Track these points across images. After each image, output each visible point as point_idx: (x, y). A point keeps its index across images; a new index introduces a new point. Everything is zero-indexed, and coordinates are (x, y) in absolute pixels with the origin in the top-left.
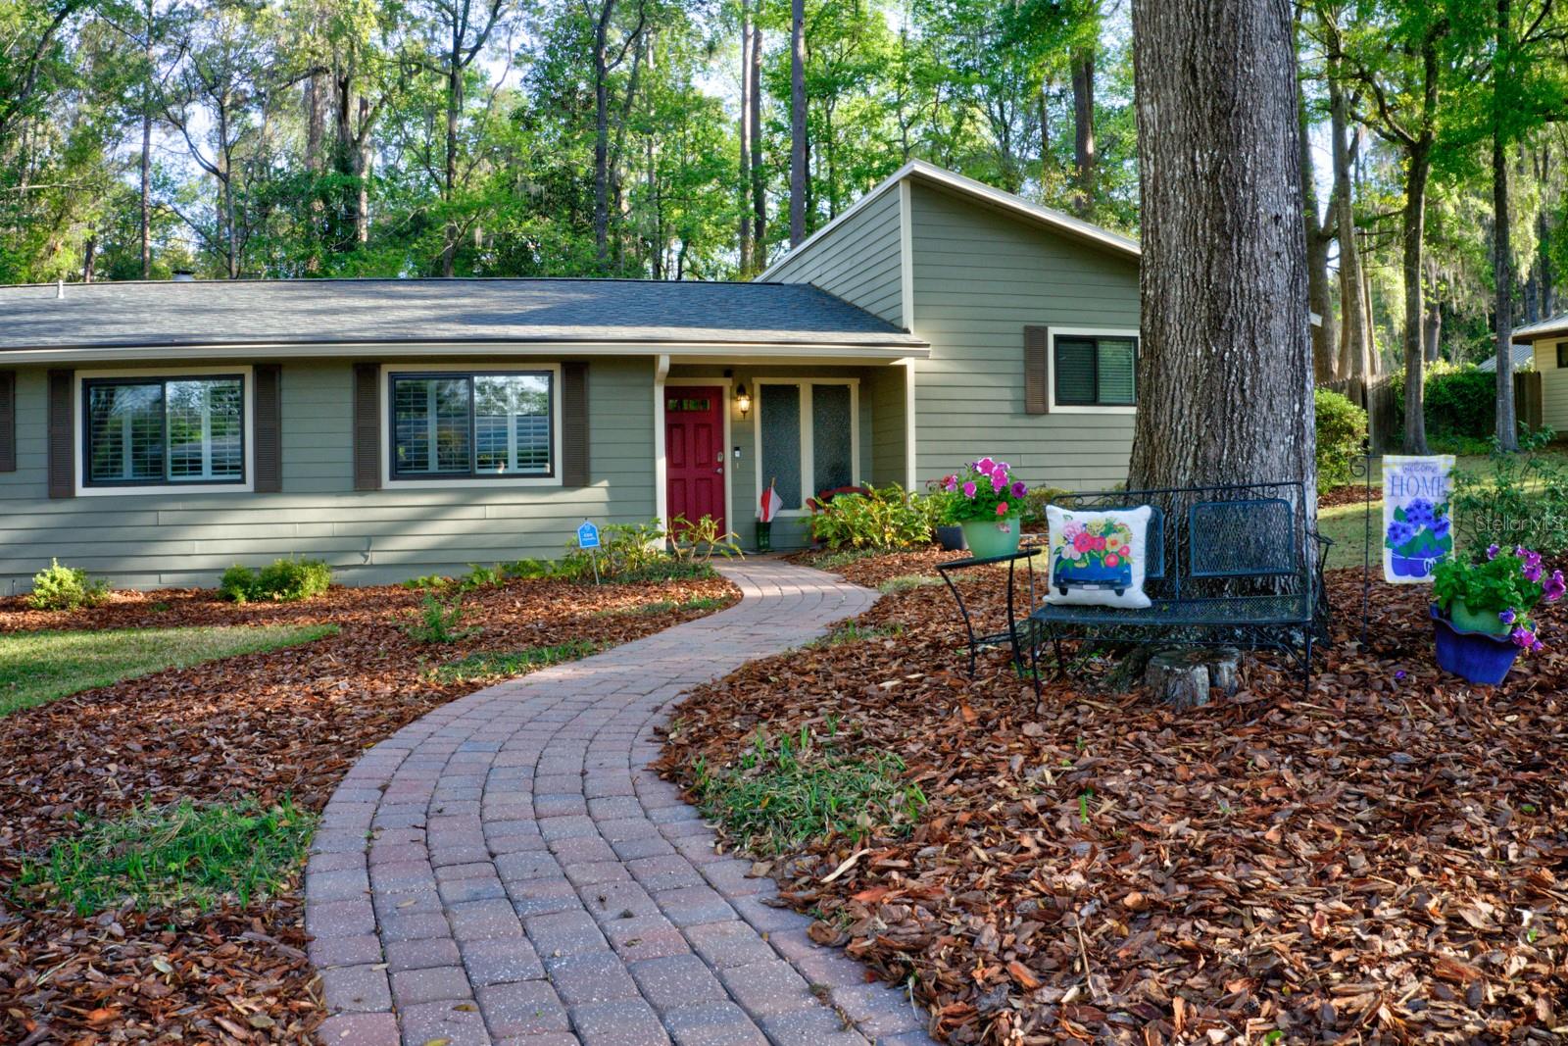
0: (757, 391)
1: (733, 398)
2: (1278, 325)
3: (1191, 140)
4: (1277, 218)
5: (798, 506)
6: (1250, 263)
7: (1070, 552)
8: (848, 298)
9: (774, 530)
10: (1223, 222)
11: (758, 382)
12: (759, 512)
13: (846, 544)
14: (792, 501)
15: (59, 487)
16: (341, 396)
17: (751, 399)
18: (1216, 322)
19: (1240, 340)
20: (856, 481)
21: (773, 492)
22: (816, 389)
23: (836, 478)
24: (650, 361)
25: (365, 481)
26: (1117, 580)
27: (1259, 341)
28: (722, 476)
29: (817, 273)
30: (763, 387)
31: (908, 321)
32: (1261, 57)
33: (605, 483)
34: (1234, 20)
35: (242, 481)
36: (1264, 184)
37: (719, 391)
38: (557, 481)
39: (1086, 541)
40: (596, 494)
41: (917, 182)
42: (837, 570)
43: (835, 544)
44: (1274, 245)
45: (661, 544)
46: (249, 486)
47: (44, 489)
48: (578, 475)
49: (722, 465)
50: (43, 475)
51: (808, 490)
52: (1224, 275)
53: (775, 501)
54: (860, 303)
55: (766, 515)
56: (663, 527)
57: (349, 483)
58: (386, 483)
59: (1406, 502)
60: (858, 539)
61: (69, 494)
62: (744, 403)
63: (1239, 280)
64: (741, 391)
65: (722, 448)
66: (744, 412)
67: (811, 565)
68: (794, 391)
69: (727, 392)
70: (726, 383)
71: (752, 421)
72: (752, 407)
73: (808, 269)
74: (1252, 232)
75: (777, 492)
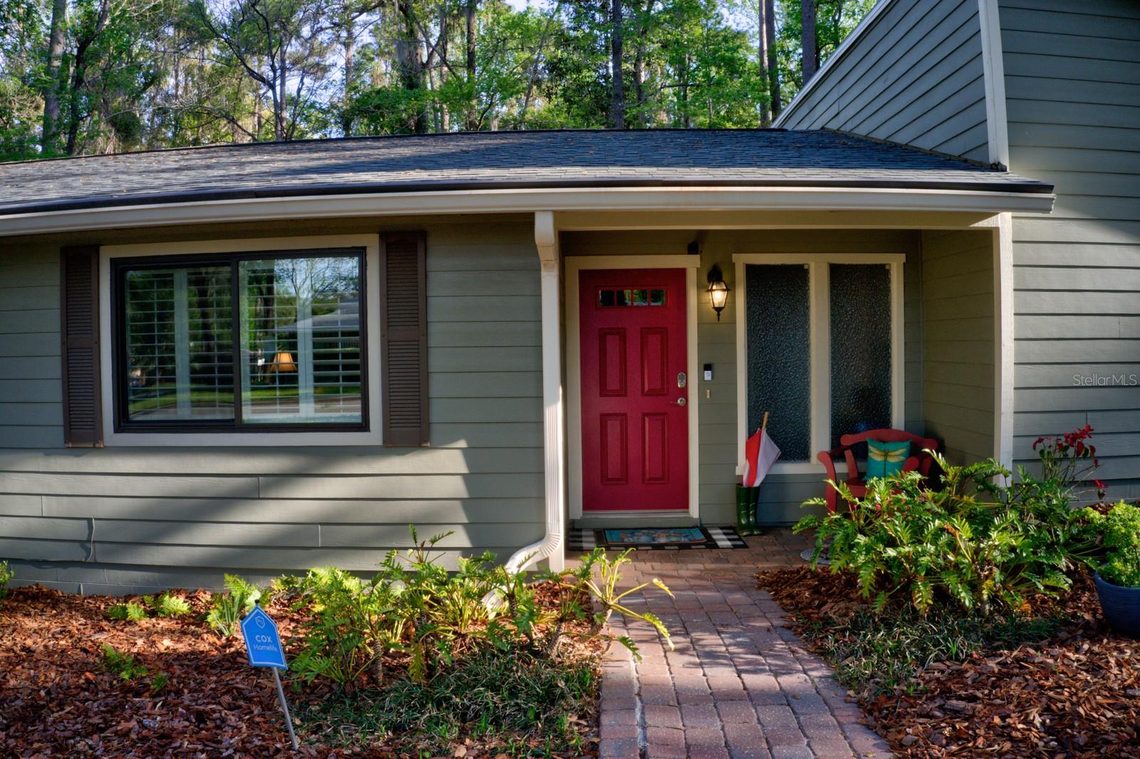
0: (740, 274)
1: (704, 288)
5: (803, 455)
9: (763, 497)
11: (742, 260)
12: (742, 467)
14: (794, 448)
17: (730, 289)
20: (898, 418)
21: (764, 436)
22: (836, 272)
25: (78, 433)
28: (684, 410)
29: (834, 110)
30: (750, 269)
31: (999, 147)
37: (681, 273)
38: (374, 436)
40: (443, 460)
48: (409, 428)
49: (684, 392)
51: (820, 439)
53: (768, 449)
55: (754, 471)
58: (110, 436)
62: (718, 296)
64: (715, 276)
65: (684, 369)
66: (719, 309)
68: (798, 275)
69: (692, 277)
70: (691, 264)
71: (733, 322)
72: (731, 301)
73: (821, 109)
75: (772, 435)
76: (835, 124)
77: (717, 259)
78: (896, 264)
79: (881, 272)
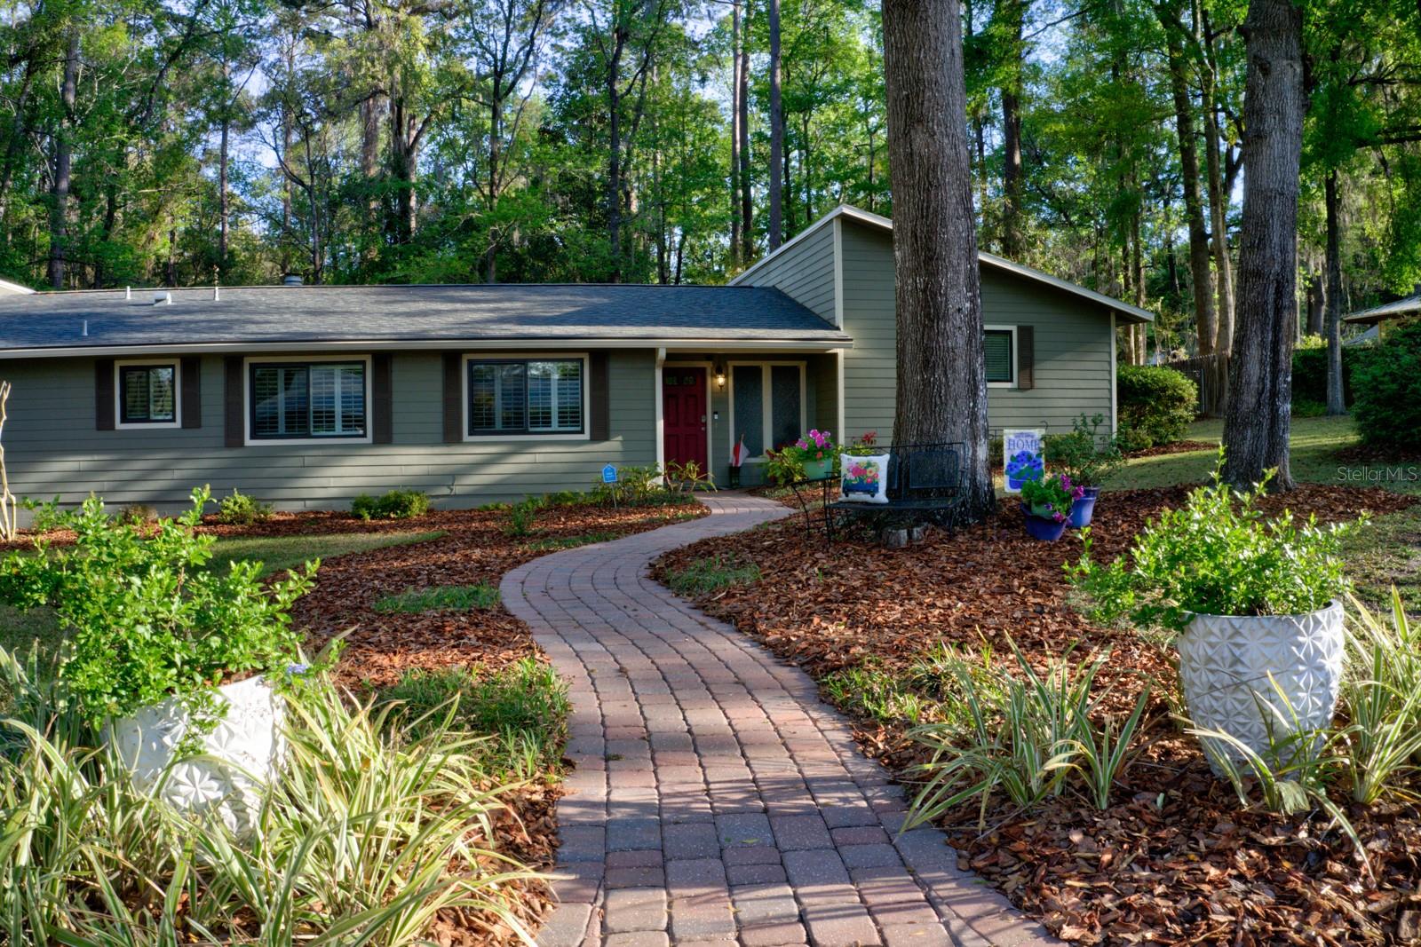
0: (731, 370)
1: (714, 376)
2: (960, 363)
4: (959, 310)
5: (760, 455)
6: (944, 333)
7: (850, 476)
8: (800, 300)
9: (743, 472)
10: (929, 314)
11: (731, 364)
12: (732, 459)
13: (789, 481)
14: (756, 450)
15: (233, 440)
16: (435, 379)
17: (726, 377)
18: (926, 362)
19: (939, 371)
21: (742, 445)
22: (774, 369)
23: (789, 434)
24: (652, 352)
25: (451, 436)
26: (872, 489)
27: (949, 372)
28: (705, 432)
29: (779, 279)
30: (736, 369)
33: (620, 438)
35: (364, 436)
36: (952, 293)
37: (704, 370)
38: (586, 436)
39: (857, 471)
40: (614, 444)
41: (846, 221)
42: (780, 499)
43: (782, 482)
44: (958, 323)
45: (660, 481)
46: (369, 439)
47: (222, 441)
48: (600, 433)
49: (705, 424)
50: (221, 431)
51: (768, 444)
52: (930, 340)
53: (744, 451)
54: (808, 305)
55: (737, 461)
56: (661, 468)
57: (440, 438)
58: (466, 437)
59: (1017, 452)
60: (798, 478)
61: (241, 444)
62: (721, 380)
63: (938, 342)
64: (719, 371)
65: (705, 413)
66: (721, 386)
67: (764, 496)
68: (758, 371)
69: (709, 371)
70: (708, 365)
71: (727, 393)
72: (727, 383)
73: (772, 275)
74: (945, 318)
75: (745, 444)
76: (779, 287)
77: (719, 360)
78: (802, 365)
79: (796, 370)
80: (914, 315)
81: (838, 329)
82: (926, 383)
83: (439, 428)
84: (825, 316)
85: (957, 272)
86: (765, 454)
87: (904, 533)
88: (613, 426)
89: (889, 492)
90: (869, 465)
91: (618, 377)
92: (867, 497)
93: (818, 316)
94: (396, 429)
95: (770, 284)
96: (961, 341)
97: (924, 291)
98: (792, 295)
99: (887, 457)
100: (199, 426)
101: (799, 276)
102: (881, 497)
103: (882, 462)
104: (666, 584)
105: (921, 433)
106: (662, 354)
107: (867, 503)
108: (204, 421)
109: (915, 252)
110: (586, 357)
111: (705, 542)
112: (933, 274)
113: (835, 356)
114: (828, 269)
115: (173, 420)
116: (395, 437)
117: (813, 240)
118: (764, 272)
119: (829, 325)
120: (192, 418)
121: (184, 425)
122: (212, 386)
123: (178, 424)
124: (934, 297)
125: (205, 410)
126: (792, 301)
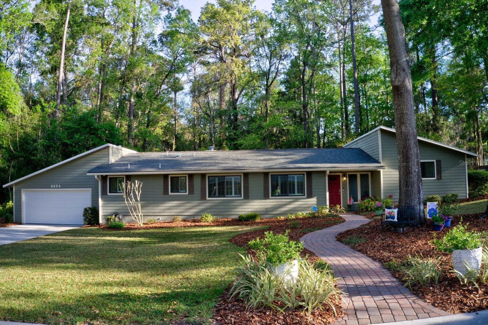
0: (348, 176)
1: (342, 177)
2: (415, 185)
3: (403, 162)
4: (415, 171)
5: (357, 201)
6: (411, 177)
7: (388, 215)
8: (368, 153)
9: (352, 206)
10: (407, 172)
12: (348, 202)
13: (367, 210)
14: (356, 200)
15: (203, 198)
16: (261, 180)
17: (346, 178)
18: (407, 185)
19: (410, 187)
20: (370, 195)
22: (361, 175)
23: (365, 195)
24: (324, 172)
25: (266, 197)
26: (393, 218)
27: (413, 187)
28: (340, 195)
29: (361, 146)
30: (349, 175)
31: (381, 160)
32: (412, 150)
33: (316, 197)
34: (408, 146)
35: (241, 197)
36: (413, 167)
37: (339, 176)
38: (306, 197)
39: (389, 213)
40: (314, 199)
41: (382, 130)
42: (364, 216)
43: (365, 210)
44: (415, 175)
45: (328, 210)
46: (242, 198)
47: (200, 198)
48: (310, 196)
49: (340, 192)
50: (200, 195)
51: (359, 198)
52: (408, 179)
53: (352, 200)
54: (371, 155)
55: (350, 203)
56: (328, 207)
57: (263, 197)
58: (270, 197)
59: (430, 208)
60: (369, 209)
61: (205, 199)
62: (345, 179)
63: (410, 180)
64: (344, 176)
65: (340, 189)
66: (345, 181)
67: (360, 215)
68: (356, 176)
69: (341, 176)
70: (341, 174)
71: (347, 182)
72: (347, 179)
73: (359, 144)
74: (411, 173)
75: (353, 198)
76: (361, 148)
77: (344, 173)
78: (369, 174)
79: (368, 175)
80: (403, 173)
81: (380, 163)
82: (407, 190)
83: (262, 194)
84: (376, 159)
85: (414, 162)
86: (359, 201)
87: (402, 229)
88: (313, 193)
89: (398, 219)
90: (392, 211)
91: (315, 179)
92: (392, 220)
93: (374, 159)
94: (250, 195)
95: (358, 147)
96: (416, 179)
97: (406, 167)
98: (366, 151)
99: (397, 210)
100: (193, 194)
101: (367, 146)
102: (396, 220)
103: (395, 211)
104: (342, 242)
105: (406, 203)
106: (328, 173)
107: (392, 221)
108: (195, 192)
109: (403, 157)
110: (305, 173)
111: (348, 231)
112: (408, 162)
113: (379, 172)
114: (377, 145)
115: (186, 192)
116: (250, 197)
117: (372, 135)
118: (356, 143)
119: (377, 162)
120: (191, 192)
121: (189, 194)
122: (197, 182)
123: (187, 193)
124: (408, 168)
125: (195, 189)
126: (365, 153)
